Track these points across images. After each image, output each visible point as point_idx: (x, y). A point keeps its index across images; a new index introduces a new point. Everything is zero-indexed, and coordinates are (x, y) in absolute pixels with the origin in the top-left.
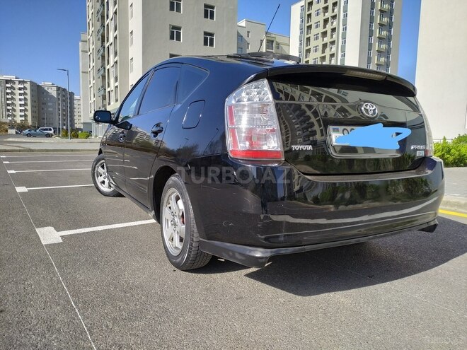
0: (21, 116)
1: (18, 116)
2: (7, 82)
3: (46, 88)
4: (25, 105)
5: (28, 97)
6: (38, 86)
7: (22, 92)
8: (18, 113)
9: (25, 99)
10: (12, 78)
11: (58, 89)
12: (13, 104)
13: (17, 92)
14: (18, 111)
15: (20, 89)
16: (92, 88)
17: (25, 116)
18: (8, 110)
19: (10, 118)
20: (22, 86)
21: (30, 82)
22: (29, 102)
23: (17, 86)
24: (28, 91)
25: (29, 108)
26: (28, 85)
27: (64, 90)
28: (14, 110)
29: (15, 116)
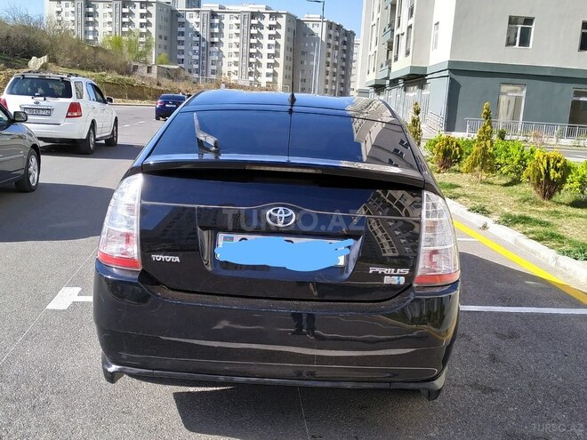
0: (268, 75)
1: (264, 75)
2: (253, 15)
3: (310, 25)
4: (276, 55)
5: (282, 41)
6: (299, 21)
7: (273, 32)
8: (264, 70)
9: (277, 45)
10: (262, 8)
11: (330, 25)
12: (258, 54)
13: (266, 32)
14: (264, 65)
15: (271, 28)
16: (375, 28)
17: (275, 74)
18: (250, 64)
19: (251, 79)
20: (274, 23)
21: (287, 14)
22: (282, 51)
23: (267, 22)
24: (282, 32)
25: (281, 60)
26: (282, 21)
27: (339, 27)
28: (259, 64)
29: (258, 74)
